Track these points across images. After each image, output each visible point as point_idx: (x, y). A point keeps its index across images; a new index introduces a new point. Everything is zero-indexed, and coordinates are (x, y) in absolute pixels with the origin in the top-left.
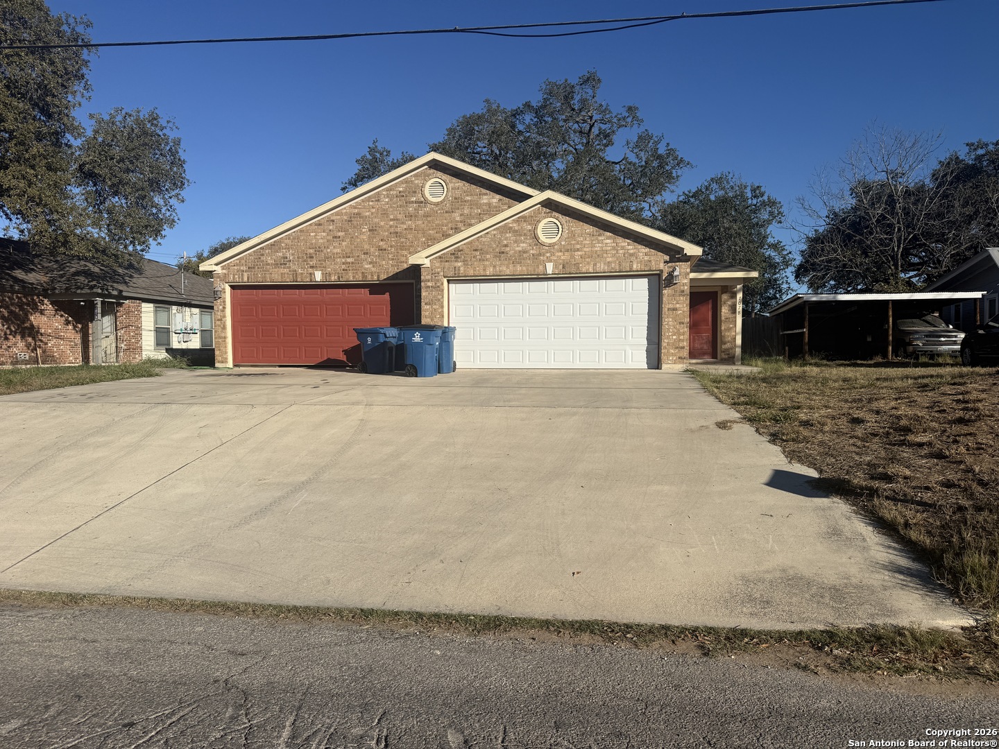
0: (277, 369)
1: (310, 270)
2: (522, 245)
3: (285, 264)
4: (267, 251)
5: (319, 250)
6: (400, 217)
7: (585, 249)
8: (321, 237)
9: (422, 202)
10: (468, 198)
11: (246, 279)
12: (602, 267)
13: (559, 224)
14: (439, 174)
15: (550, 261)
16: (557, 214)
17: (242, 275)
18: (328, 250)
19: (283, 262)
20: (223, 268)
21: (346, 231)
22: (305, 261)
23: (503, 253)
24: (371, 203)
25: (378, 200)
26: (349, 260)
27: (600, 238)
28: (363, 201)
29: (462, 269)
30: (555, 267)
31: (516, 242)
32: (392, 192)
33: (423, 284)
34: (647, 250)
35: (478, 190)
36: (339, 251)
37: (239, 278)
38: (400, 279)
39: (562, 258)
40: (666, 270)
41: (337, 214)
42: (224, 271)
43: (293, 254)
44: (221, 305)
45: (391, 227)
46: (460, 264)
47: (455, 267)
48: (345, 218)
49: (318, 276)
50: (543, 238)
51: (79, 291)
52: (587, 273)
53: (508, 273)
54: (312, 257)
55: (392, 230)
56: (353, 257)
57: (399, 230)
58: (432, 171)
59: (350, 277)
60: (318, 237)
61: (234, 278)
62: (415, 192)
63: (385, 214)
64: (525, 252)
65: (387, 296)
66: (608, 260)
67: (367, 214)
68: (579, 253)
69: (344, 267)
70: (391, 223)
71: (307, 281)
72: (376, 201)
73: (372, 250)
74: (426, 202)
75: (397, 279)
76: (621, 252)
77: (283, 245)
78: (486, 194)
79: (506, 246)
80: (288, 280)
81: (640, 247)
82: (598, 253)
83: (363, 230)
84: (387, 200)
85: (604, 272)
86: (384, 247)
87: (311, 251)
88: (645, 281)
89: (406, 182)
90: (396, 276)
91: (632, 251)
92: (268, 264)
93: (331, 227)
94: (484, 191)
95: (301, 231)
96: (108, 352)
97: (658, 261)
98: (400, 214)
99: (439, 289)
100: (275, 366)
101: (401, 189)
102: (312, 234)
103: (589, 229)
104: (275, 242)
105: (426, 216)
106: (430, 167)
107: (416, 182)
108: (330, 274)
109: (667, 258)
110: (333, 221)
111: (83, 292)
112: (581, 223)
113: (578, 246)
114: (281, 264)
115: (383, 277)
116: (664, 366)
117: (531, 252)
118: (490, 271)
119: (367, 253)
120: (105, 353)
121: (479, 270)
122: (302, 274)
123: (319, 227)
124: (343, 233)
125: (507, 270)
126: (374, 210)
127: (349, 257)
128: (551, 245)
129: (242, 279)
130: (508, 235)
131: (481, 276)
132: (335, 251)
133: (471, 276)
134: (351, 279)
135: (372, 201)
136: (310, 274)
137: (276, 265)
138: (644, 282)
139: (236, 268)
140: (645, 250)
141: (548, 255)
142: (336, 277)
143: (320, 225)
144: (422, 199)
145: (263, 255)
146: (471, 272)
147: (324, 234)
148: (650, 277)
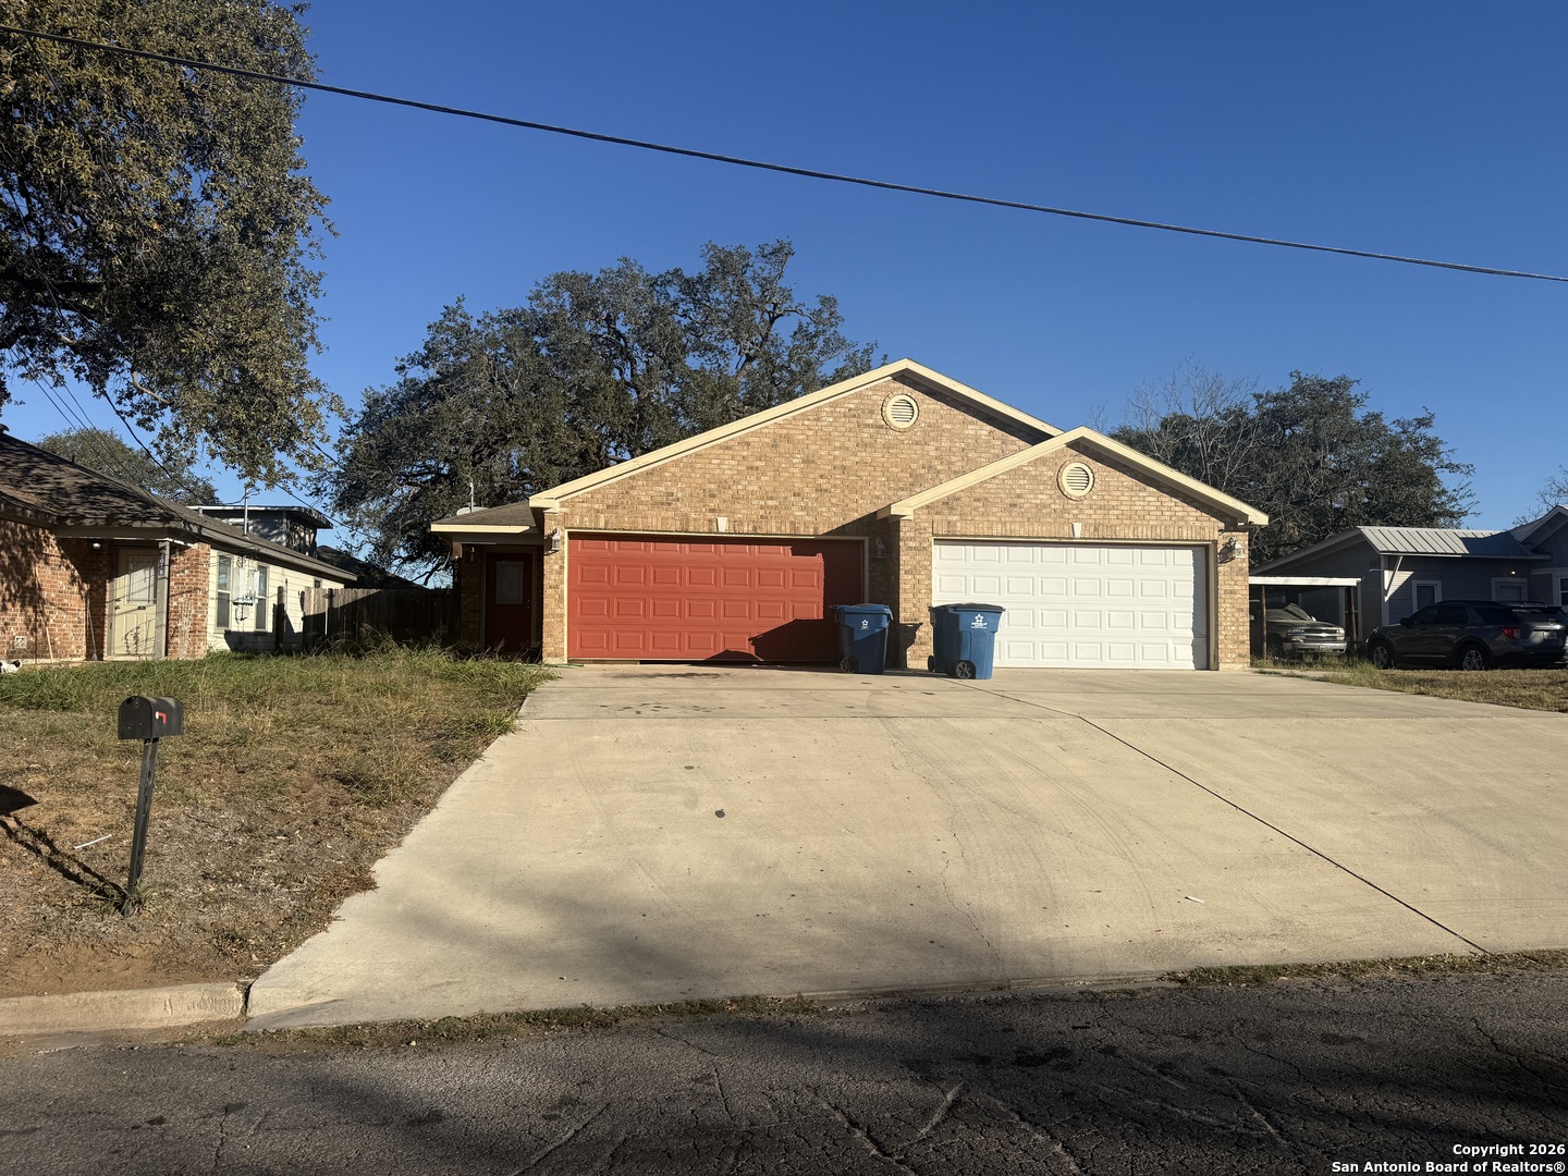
0: (639, 666)
1: (710, 516)
2: (1040, 496)
3: (669, 504)
4: (640, 483)
5: (723, 485)
6: (847, 444)
7: (1123, 508)
8: (728, 468)
9: (881, 427)
10: (949, 426)
11: (602, 525)
12: (1144, 533)
13: (1089, 472)
14: (907, 389)
15: (1078, 520)
16: (1087, 459)
17: (597, 517)
18: (740, 487)
19: (667, 501)
20: (563, 505)
21: (768, 460)
22: (701, 501)
23: (1015, 505)
24: (806, 423)
25: (818, 420)
26: (770, 503)
27: (1141, 494)
28: (794, 418)
29: (959, 524)
30: (1085, 528)
31: (1032, 491)
32: (838, 410)
33: (901, 544)
34: (1199, 513)
35: (960, 416)
36: (756, 488)
37: (590, 522)
38: (848, 535)
39: (1093, 516)
40: (1222, 540)
41: (753, 434)
42: (565, 510)
43: (682, 490)
44: (556, 563)
45: (835, 458)
46: (955, 518)
47: (949, 523)
48: (767, 440)
49: (723, 526)
50: (1068, 490)
51: (137, 524)
52: (1124, 539)
53: (1022, 534)
54: (713, 496)
55: (838, 463)
56: (776, 498)
57: (847, 463)
58: (898, 385)
59: (772, 528)
60: (725, 467)
61: (581, 521)
62: (872, 412)
63: (828, 440)
64: (1045, 506)
65: (819, 558)
66: (1152, 523)
67: (801, 437)
68: (1116, 512)
69: (762, 512)
70: (837, 453)
71: (703, 530)
72: (815, 420)
73: (807, 490)
74: (888, 426)
75: (844, 534)
76: (1167, 513)
77: (667, 474)
78: (972, 423)
79: (1019, 496)
80: (673, 529)
81: (1190, 509)
82: (1139, 513)
83: (795, 461)
84: (831, 419)
85: (1146, 540)
86: (824, 487)
87: (713, 486)
88: (1189, 553)
89: (860, 396)
90: (842, 529)
91: (1180, 514)
92: (641, 503)
93: (745, 453)
94: (970, 418)
95: (697, 455)
96: (142, 636)
97: (1211, 529)
98: (849, 440)
99: (926, 551)
100: (635, 662)
101: (852, 406)
102: (714, 461)
103: (1127, 481)
104: (653, 469)
105: (887, 447)
106: (894, 379)
107: (874, 397)
108: (741, 523)
109: (1222, 525)
110: (748, 444)
111: (145, 525)
112: (1118, 473)
113: (1114, 503)
114: (662, 504)
115: (823, 530)
116: (1221, 666)
117: (1053, 506)
118: (997, 530)
119: (799, 495)
120: (136, 637)
121: (983, 530)
122: (695, 520)
123: (726, 452)
124: (764, 463)
125: (1021, 531)
126: (810, 433)
127: (771, 498)
128: (1079, 500)
129: (596, 523)
130: (1022, 482)
131: (984, 536)
132: (750, 488)
133: (971, 536)
134: (774, 531)
135: (809, 420)
136: (710, 521)
137: (656, 504)
138: (1187, 556)
139: (584, 505)
140: (1193, 512)
141: (1075, 512)
142: (751, 528)
143: (728, 448)
144: (883, 423)
145: (632, 488)
146: (971, 531)
147: (734, 463)
148: (1196, 549)
